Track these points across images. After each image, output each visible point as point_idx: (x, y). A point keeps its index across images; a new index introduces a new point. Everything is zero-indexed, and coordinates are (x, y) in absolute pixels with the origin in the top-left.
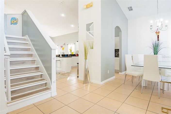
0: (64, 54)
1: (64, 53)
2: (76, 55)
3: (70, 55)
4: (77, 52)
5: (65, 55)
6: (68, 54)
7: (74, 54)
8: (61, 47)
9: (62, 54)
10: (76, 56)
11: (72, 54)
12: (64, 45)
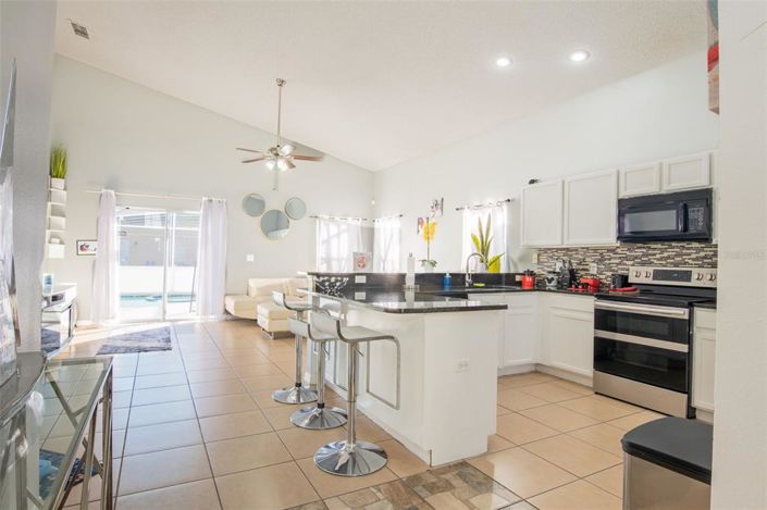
0: (436, 270)
1: (433, 264)
2: (518, 278)
3: (476, 277)
4: (524, 258)
5: (442, 276)
6: (462, 270)
7: (503, 270)
8: (420, 222)
9: (422, 270)
10: (520, 284)
11: (491, 271)
12: (438, 212)
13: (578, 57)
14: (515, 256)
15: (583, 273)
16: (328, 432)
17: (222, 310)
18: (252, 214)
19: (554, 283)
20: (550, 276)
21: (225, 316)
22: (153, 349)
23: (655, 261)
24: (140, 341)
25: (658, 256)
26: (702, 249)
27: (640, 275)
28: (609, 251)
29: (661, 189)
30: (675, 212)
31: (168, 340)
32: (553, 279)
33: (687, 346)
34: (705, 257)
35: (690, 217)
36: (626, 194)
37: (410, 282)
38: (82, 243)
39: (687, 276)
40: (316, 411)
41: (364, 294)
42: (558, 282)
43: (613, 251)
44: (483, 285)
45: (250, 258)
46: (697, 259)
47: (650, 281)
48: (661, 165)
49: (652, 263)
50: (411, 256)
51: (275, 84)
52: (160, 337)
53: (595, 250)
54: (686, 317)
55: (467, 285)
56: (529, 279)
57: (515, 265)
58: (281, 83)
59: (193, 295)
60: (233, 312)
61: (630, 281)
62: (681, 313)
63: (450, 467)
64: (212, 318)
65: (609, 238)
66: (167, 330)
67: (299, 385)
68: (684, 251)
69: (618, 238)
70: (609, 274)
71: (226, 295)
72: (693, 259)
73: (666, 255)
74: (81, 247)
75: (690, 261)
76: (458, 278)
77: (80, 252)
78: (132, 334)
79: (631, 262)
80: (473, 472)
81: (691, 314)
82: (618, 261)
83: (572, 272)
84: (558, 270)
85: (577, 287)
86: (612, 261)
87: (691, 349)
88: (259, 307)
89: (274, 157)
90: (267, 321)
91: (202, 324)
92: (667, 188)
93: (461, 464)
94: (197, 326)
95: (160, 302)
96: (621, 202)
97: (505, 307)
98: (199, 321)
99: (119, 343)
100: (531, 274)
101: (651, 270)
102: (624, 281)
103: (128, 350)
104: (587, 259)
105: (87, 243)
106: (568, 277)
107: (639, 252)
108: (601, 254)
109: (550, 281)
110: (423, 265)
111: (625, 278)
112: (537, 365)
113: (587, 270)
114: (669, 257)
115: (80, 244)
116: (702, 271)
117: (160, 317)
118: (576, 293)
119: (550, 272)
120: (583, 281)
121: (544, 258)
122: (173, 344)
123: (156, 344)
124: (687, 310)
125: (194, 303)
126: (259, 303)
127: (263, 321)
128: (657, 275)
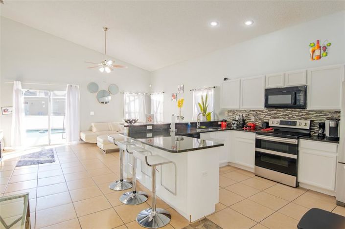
1: (183, 118)
3: (202, 124)
6: (196, 121)
8: (173, 95)
12: (182, 91)
13: (248, 23)
14: (217, 113)
15: (248, 121)
16: (139, 206)
17: (79, 138)
18: (93, 92)
19: (235, 125)
20: (234, 122)
21: (80, 142)
22: (46, 162)
23: (280, 116)
24: (38, 157)
25: (282, 114)
26: (301, 112)
27: (274, 123)
28: (260, 111)
29: (284, 85)
30: (291, 95)
31: (53, 156)
32: (235, 123)
33: (296, 156)
34: (302, 115)
35: (297, 98)
36: (269, 86)
37: (173, 128)
38: (5, 108)
39: (295, 123)
40: (132, 195)
41: (151, 134)
42: (237, 125)
43: (261, 111)
44: (205, 127)
45: (92, 113)
46: (298, 116)
47: (278, 125)
48: (285, 75)
49: (279, 117)
50: (173, 115)
51: (103, 30)
52: (49, 155)
53: (254, 111)
54: (297, 143)
55: (198, 127)
56: (224, 124)
57: (218, 117)
58: (106, 29)
59: (63, 129)
60: (85, 140)
61: (269, 125)
62: (294, 141)
63: (199, 221)
64: (74, 143)
65: (261, 106)
66: (52, 150)
67: (122, 180)
68: (293, 112)
69: (265, 106)
70: (260, 121)
71: (81, 131)
72: (297, 116)
73: (285, 113)
74: (4, 110)
75: (296, 117)
76: (194, 125)
77: (4, 113)
78: (33, 154)
79: (270, 117)
80: (210, 224)
81: (298, 142)
82: (264, 116)
83: (244, 120)
84: (237, 119)
85: (246, 128)
86: (261, 116)
87: (298, 157)
88: (98, 138)
89: (103, 66)
90: (103, 145)
91: (69, 146)
92: (287, 85)
93: (204, 219)
94: (67, 147)
95: (47, 133)
96: (267, 90)
97: (223, 145)
98: (68, 145)
99: (27, 159)
100: (225, 121)
101: (279, 120)
102: (267, 125)
103: (33, 163)
104: (250, 115)
105: (7, 108)
106: (242, 122)
107: (273, 112)
108: (256, 113)
109: (233, 124)
110: (178, 119)
111: (267, 124)
112: (229, 162)
113: (250, 119)
114: (286, 115)
115: (3, 109)
116: (301, 121)
117: (48, 143)
118: (246, 130)
119: (233, 120)
120: (248, 125)
121: (230, 114)
122: (56, 158)
123: (47, 159)
124: (297, 140)
125: (64, 134)
126: (98, 136)
127: (100, 145)
128: (281, 123)
